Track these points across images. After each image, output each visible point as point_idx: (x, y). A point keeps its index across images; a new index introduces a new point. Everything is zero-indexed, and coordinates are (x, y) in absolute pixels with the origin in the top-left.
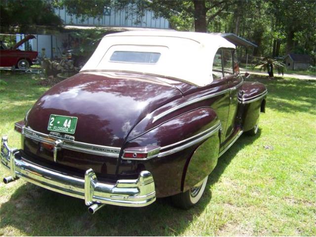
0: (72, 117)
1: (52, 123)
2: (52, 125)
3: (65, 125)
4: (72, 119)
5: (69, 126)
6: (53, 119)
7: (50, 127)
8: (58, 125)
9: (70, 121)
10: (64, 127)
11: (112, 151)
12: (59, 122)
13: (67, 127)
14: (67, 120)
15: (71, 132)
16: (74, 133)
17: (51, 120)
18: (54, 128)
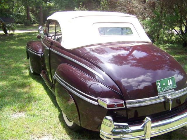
0: (171, 77)
1: (159, 87)
2: (160, 88)
3: (169, 84)
4: (171, 79)
5: (172, 84)
6: (158, 83)
7: (160, 90)
8: (164, 86)
9: (171, 80)
10: (169, 85)
12: (164, 84)
13: (171, 85)
14: (168, 81)
15: (174, 87)
16: (176, 87)
17: (158, 85)
18: (163, 89)
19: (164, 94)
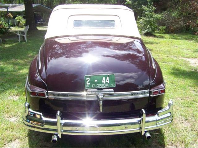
0: (108, 74)
1: (88, 83)
3: (104, 81)
4: (108, 76)
5: (108, 82)
6: (88, 78)
7: (88, 86)
8: (95, 83)
9: (108, 78)
10: (103, 83)
11: (145, 93)
12: (96, 81)
13: (106, 83)
14: (104, 78)
15: (112, 86)
16: (115, 87)
17: (87, 80)
18: (93, 86)
19: (96, 92)
